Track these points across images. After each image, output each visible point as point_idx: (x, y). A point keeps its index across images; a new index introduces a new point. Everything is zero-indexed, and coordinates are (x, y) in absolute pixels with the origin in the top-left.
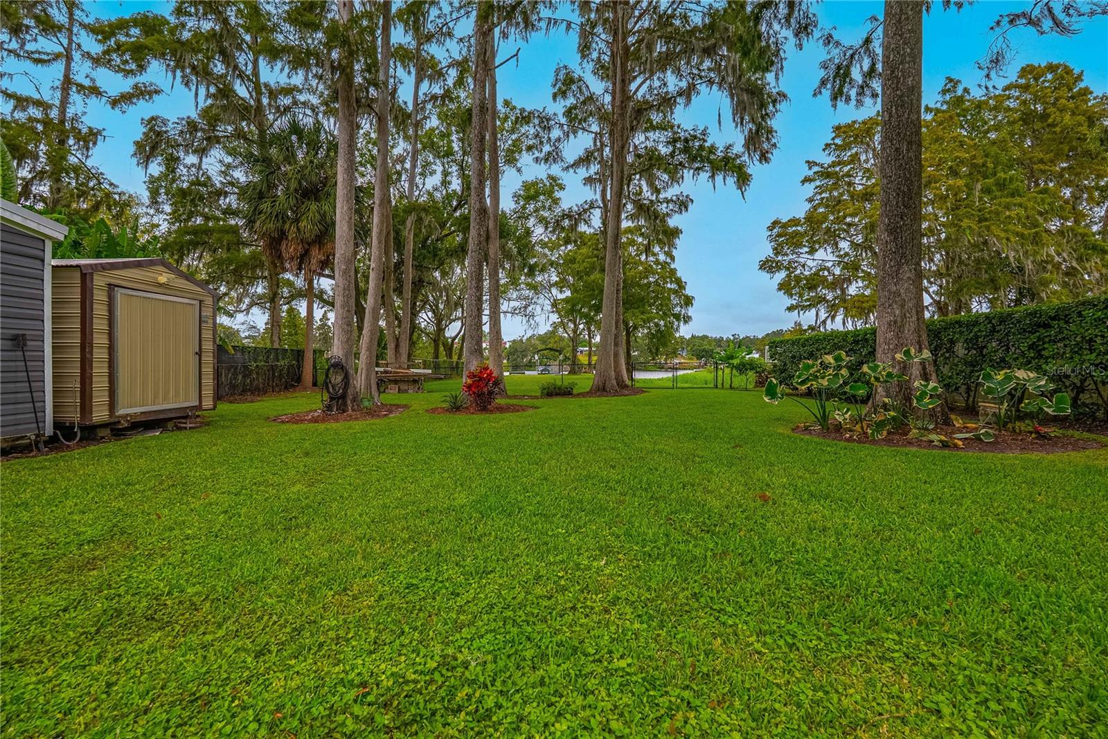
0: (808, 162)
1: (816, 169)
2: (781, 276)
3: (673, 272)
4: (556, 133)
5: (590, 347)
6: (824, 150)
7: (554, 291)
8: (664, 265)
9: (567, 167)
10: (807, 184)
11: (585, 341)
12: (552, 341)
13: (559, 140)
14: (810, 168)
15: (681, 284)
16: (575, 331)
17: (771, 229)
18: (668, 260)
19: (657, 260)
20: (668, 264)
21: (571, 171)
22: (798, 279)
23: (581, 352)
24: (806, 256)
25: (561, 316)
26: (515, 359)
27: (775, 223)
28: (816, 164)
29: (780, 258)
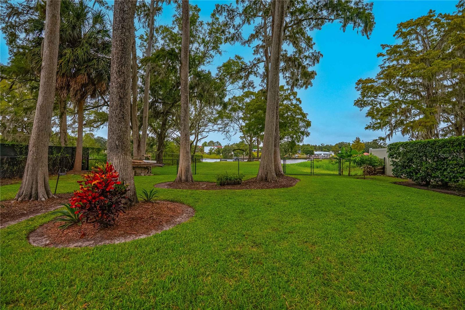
0: (382, 45)
1: (387, 48)
2: (367, 109)
3: (300, 109)
4: (238, 21)
5: (258, 149)
6: (394, 36)
7: (241, 121)
8: (295, 106)
9: (245, 43)
10: (381, 57)
11: (256, 146)
12: (242, 146)
13: (239, 26)
14: (384, 49)
15: (304, 115)
16: (251, 141)
17: (358, 84)
18: (298, 103)
19: (292, 103)
20: (298, 105)
21: (247, 45)
22: (378, 110)
23: (255, 151)
24: (381, 98)
25: (244, 134)
26: (226, 154)
27: (360, 81)
28: (388, 46)
29: (365, 99)
